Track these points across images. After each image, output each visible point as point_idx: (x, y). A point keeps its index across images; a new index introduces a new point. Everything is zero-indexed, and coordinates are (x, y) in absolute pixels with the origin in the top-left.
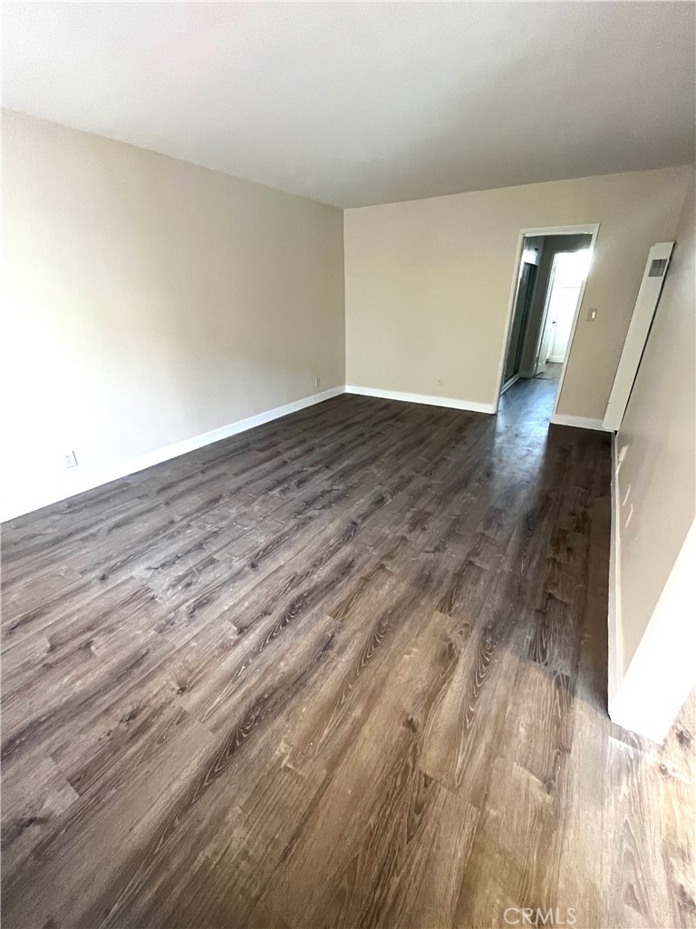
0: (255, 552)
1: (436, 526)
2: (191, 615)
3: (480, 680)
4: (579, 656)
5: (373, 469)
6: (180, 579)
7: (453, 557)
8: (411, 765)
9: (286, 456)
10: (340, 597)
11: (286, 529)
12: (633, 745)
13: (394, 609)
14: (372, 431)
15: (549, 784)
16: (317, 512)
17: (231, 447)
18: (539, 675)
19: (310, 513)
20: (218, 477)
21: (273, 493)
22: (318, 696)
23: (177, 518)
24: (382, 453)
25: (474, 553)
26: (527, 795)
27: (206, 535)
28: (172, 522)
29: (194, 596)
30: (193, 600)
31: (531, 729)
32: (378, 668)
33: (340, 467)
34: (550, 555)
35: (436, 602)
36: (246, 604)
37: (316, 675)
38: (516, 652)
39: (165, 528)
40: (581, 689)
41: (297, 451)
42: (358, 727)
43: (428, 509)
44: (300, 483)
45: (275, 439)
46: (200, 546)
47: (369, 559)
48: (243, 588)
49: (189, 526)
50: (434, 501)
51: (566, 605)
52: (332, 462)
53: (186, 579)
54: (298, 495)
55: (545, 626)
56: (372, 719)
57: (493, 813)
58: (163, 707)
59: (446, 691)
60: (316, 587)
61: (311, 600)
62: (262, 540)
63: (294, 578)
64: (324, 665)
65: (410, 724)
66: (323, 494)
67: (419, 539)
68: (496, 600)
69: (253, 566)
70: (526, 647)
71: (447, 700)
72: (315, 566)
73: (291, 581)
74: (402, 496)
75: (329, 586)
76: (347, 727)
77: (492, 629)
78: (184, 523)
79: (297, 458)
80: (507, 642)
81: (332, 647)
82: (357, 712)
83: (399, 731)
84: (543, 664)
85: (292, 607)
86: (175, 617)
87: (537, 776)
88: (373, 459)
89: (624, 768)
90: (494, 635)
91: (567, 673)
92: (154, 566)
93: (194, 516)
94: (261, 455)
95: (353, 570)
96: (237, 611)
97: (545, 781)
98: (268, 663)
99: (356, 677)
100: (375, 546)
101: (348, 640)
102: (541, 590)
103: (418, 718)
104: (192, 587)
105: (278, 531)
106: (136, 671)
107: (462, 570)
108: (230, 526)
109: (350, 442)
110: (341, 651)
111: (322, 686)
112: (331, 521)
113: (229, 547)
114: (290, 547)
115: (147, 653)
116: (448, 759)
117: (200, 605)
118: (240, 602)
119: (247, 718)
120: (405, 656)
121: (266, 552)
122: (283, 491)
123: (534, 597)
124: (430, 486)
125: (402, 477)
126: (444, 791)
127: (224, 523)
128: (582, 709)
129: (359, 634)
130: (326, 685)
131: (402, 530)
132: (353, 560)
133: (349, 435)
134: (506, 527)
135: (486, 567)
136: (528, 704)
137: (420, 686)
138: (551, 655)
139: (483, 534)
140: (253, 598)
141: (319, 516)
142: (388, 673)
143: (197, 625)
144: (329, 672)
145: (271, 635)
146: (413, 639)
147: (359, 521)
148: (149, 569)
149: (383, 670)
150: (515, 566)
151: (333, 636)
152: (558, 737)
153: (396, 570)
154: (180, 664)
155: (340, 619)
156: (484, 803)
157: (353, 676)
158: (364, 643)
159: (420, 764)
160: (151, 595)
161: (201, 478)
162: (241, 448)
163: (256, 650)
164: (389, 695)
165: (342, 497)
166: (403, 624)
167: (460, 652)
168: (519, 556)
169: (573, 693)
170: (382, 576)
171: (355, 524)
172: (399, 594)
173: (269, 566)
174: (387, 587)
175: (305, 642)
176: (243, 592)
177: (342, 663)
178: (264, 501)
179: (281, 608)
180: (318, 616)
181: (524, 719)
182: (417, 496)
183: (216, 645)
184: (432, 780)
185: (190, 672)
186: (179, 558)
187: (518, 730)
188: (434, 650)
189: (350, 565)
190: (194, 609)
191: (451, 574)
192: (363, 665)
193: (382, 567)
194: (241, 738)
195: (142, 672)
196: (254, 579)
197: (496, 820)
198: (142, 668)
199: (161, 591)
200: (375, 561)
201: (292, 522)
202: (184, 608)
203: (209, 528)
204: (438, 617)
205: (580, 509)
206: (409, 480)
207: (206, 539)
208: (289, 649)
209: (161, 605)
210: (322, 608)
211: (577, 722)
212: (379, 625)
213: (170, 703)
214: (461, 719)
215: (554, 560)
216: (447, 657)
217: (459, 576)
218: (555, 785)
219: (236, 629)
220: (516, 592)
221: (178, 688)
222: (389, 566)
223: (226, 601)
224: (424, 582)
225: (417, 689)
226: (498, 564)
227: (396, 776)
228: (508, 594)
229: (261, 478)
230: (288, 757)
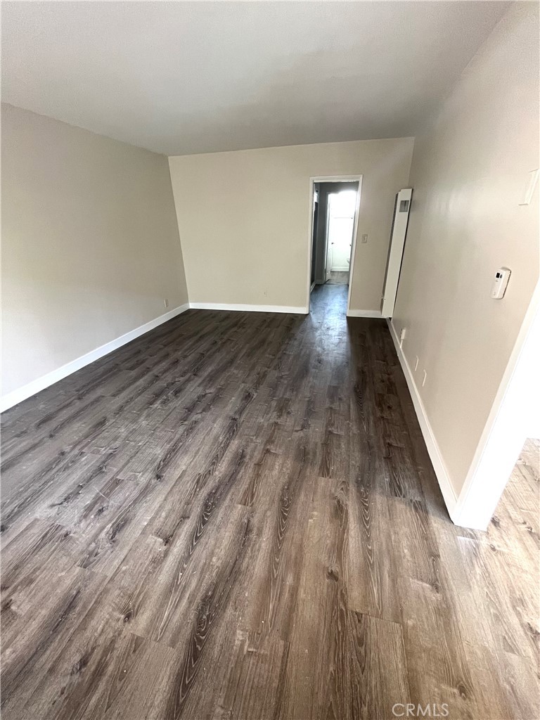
0: (156, 464)
1: (297, 408)
2: (113, 539)
3: (367, 522)
4: (421, 484)
5: (233, 370)
6: (89, 509)
7: (316, 431)
8: (344, 609)
9: (156, 371)
10: (243, 486)
11: (178, 436)
12: (473, 538)
13: (289, 483)
14: (222, 339)
15: (436, 586)
16: (199, 416)
17: (101, 369)
18: (403, 506)
19: (194, 417)
20: (97, 400)
21: (156, 406)
22: (254, 578)
23: (67, 449)
24: (236, 357)
25: (330, 424)
26: (425, 599)
27: (103, 459)
28: (63, 454)
29: (110, 521)
30: (110, 525)
31: (411, 549)
32: (293, 538)
33: (206, 374)
34: (379, 414)
35: (316, 469)
36: (164, 514)
37: (247, 559)
38: (383, 493)
39: (57, 461)
40: (431, 508)
41: (164, 365)
42: (294, 591)
43: (287, 396)
44: (177, 393)
45: (141, 357)
46: (100, 471)
47: (256, 447)
48: (155, 501)
49: (82, 453)
50: (288, 389)
51: (401, 449)
52: (198, 369)
53: (96, 506)
54: (178, 404)
55: (394, 469)
56: (303, 582)
57: (410, 623)
58: (113, 641)
59: (347, 538)
60: (220, 482)
61: (221, 495)
62: (159, 452)
63: (199, 480)
64: (250, 549)
65: (332, 576)
66: (200, 398)
67: (288, 422)
68: (356, 458)
69: (158, 477)
70: (387, 487)
71: (351, 546)
72: (214, 464)
73: (198, 482)
74: (264, 390)
75: (231, 479)
76: (286, 595)
77: (362, 481)
78: (76, 451)
79: (165, 371)
80: (374, 487)
81: (251, 531)
82: (290, 580)
83: (326, 584)
84: (402, 497)
85: (206, 505)
86: (97, 547)
87: (426, 582)
88: (231, 362)
89: (473, 556)
90: (364, 484)
91: (418, 499)
92: (57, 502)
93: (85, 442)
94: (133, 373)
95: (246, 460)
96: (157, 524)
97: (432, 585)
98: (201, 564)
99: (279, 550)
100: (257, 435)
101: (262, 521)
102: (382, 441)
103: (335, 568)
104: (105, 513)
105: (171, 440)
106: (72, 615)
107: (327, 439)
108: (124, 445)
109: (208, 351)
110: (260, 534)
111: (254, 569)
112: (214, 422)
113: (129, 465)
114: (186, 452)
115: (78, 592)
116: (367, 595)
117: (118, 528)
118: (157, 513)
119: (199, 621)
120: (310, 520)
121: (167, 461)
122: (164, 403)
123: (379, 447)
124: (281, 377)
125: (258, 374)
126: (373, 620)
127: (117, 443)
128: (436, 522)
129: (269, 513)
130: (258, 566)
131: (273, 417)
132: (243, 451)
133: (204, 345)
134: (345, 399)
135: (342, 433)
136: (404, 530)
137: (328, 542)
138: (405, 488)
139: (331, 408)
140: (168, 507)
141: (203, 419)
142: (302, 539)
143: (121, 549)
144: (256, 553)
145: (196, 537)
146: (311, 505)
147: (237, 417)
148: (53, 506)
149: (297, 536)
150: (360, 428)
151: (249, 521)
152: (429, 548)
153: (280, 451)
154: (117, 592)
155: (250, 504)
156: (402, 617)
157: (276, 551)
158: (275, 518)
159: (350, 606)
160: (63, 532)
161: (79, 405)
162: (111, 370)
163: (186, 555)
164: (310, 557)
165: (216, 399)
166: (299, 496)
167: (346, 505)
168: (360, 419)
169: (427, 512)
170: (270, 459)
171: (234, 419)
172: (289, 471)
173: (173, 474)
174: (277, 467)
175: (227, 534)
176: (156, 505)
177: (264, 542)
178: (148, 416)
179: (196, 510)
180: (231, 507)
181: (405, 543)
182: (274, 387)
183: (147, 563)
184: (362, 614)
185: (130, 597)
186: (82, 487)
187: (403, 552)
188: (328, 509)
189: (243, 456)
190: (114, 534)
191: (319, 444)
192: (281, 538)
193: (268, 451)
194: (200, 641)
195: (79, 614)
196: (162, 490)
197: (414, 627)
198: (78, 609)
199: (72, 525)
200: (261, 447)
201: (181, 430)
202: (103, 535)
203: (103, 451)
204: (322, 481)
205: (386, 377)
206: (265, 375)
207: (104, 462)
208: (216, 544)
209: (78, 539)
210: (231, 500)
211: (436, 533)
212: (282, 500)
213: (119, 635)
214: (365, 558)
215: (383, 417)
216: (339, 511)
217: (326, 444)
218: (440, 585)
219: (161, 540)
220: (367, 448)
221: (123, 616)
222: (272, 448)
223: (144, 516)
224: (303, 456)
225: (327, 545)
226: (349, 429)
227: (336, 622)
228: (362, 451)
229: (139, 394)
230: (247, 642)
